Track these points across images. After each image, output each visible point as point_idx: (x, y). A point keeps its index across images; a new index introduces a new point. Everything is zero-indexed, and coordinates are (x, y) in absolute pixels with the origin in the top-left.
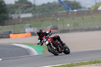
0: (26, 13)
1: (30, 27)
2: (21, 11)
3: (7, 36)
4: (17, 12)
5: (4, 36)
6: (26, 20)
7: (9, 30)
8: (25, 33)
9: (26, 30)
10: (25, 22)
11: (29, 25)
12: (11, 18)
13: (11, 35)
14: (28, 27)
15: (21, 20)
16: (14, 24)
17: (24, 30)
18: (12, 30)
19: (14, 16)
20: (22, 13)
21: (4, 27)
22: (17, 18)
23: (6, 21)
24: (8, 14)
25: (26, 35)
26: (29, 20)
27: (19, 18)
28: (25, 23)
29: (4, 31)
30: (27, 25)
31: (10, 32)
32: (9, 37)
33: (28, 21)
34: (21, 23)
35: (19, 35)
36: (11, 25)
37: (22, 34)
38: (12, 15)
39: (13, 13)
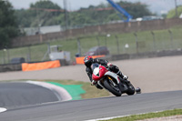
0: (51, 25)
1: (59, 50)
2: (42, 21)
3: (16, 66)
4: (33, 24)
5: (11, 67)
6: (51, 39)
7: (19, 56)
8: (50, 60)
9: (52, 57)
10: (49, 41)
11: (56, 46)
12: (24, 34)
13: (24, 65)
14: (53, 50)
15: (41, 37)
16: (30, 45)
17: (48, 56)
18: (25, 57)
19: (29, 31)
20: (42, 25)
21: (11, 51)
22: (34, 34)
23: (14, 40)
24: (17, 27)
25: (50, 64)
26: (56, 38)
27: (37, 33)
28: (49, 44)
29: (11, 58)
30: (51, 47)
31: (22, 60)
32: (20, 69)
33: (54, 40)
34: (43, 44)
35: (39, 65)
36: (23, 46)
37: (45, 63)
38: (26, 29)
39: (28, 26)
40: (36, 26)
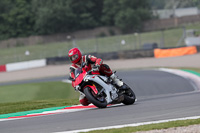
0: (187, 6)
1: (195, 34)
2: (177, 3)
3: (148, 52)
4: (168, 5)
5: (142, 53)
6: (187, 22)
7: (152, 42)
8: (185, 46)
9: (187, 42)
10: (184, 25)
11: (191, 31)
12: (157, 17)
13: (157, 51)
14: (189, 34)
15: (176, 21)
16: (163, 30)
17: (183, 41)
18: (158, 42)
19: (163, 14)
20: (178, 7)
21: (143, 35)
22: (168, 17)
23: (147, 24)
24: (150, 9)
25: (186, 50)
26: (193, 21)
27: (172, 16)
28: (184, 27)
29: (143, 43)
30: (188, 31)
31: (155, 46)
32: (152, 56)
33: (190, 24)
34: (178, 28)
35: (173, 51)
36: (156, 30)
37: (180, 50)
38: (159, 12)
39: (161, 7)
40: (171, 8)
